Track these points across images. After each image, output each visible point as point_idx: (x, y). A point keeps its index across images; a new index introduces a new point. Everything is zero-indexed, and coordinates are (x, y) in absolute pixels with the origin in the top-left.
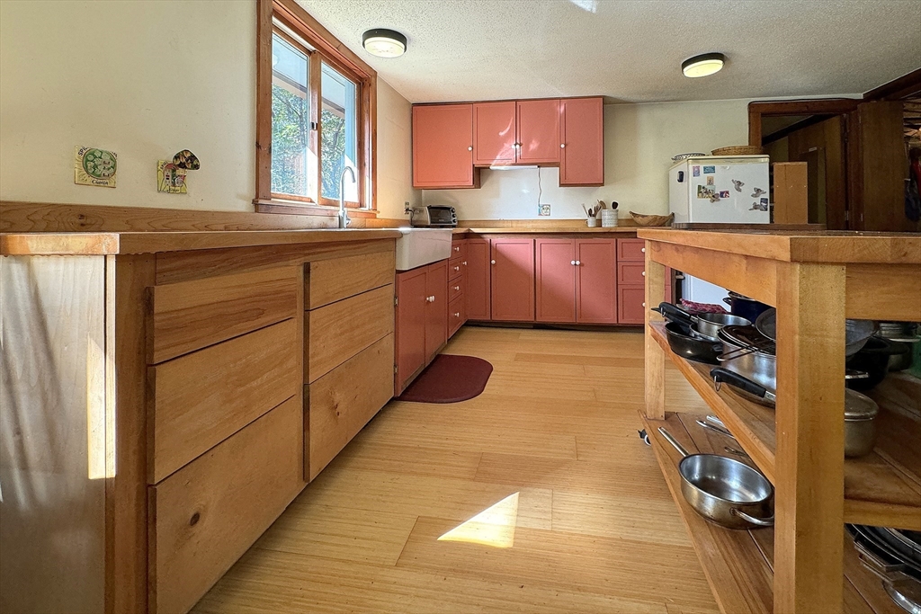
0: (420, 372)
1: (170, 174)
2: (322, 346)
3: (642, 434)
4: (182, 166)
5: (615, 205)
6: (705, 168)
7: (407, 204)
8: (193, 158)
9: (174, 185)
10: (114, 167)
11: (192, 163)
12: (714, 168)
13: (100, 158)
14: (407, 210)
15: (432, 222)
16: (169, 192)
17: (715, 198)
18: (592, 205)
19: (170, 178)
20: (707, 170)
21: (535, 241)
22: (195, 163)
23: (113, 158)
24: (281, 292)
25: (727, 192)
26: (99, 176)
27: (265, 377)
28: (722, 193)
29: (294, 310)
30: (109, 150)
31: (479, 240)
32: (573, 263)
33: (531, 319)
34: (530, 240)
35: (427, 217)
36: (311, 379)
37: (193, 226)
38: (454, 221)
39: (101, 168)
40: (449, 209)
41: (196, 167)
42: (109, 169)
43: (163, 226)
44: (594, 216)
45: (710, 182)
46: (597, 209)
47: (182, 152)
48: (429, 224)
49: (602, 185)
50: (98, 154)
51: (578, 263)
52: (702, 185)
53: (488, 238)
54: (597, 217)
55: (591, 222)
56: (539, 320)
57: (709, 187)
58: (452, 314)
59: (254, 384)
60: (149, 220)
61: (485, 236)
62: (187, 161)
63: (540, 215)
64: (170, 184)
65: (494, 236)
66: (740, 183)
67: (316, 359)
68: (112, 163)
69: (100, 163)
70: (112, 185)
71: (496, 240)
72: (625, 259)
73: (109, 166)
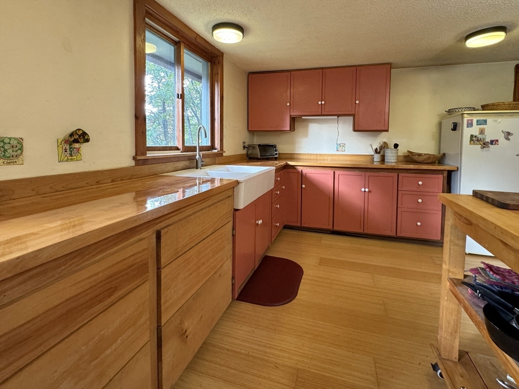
0: (251, 275)
1: (68, 147)
2: (173, 291)
3: (435, 367)
4: (76, 141)
5: (396, 146)
6: (477, 121)
7: (244, 143)
8: (84, 134)
9: (71, 155)
10: (21, 149)
11: (84, 137)
12: (485, 121)
13: (9, 143)
14: (244, 147)
15: (261, 156)
16: (67, 161)
17: (485, 145)
18: (376, 145)
19: (68, 150)
20: (479, 123)
21: (334, 172)
22: (86, 138)
23: (20, 141)
24: (133, 265)
25: (497, 141)
26: (9, 157)
27: (119, 341)
28: (492, 142)
29: (147, 274)
30: (16, 137)
31: (294, 170)
32: (363, 190)
33: (330, 227)
34: (331, 172)
35: (258, 152)
36: (163, 321)
37: (87, 183)
38: (276, 154)
39: (10, 151)
40: (272, 146)
41: (87, 140)
42: (16, 151)
43: (63, 187)
44: (379, 153)
45: (482, 132)
46: (381, 148)
47: (76, 131)
48: (259, 157)
49: (387, 131)
50: (7, 141)
51: (367, 190)
52: (475, 134)
53: (300, 169)
54: (381, 153)
55: (377, 158)
56: (336, 228)
57: (480, 136)
58: (274, 224)
59: (108, 352)
60: (51, 185)
61: (297, 167)
62: (80, 137)
63: (337, 150)
64: (68, 155)
65: (304, 167)
66: (509, 134)
67: (167, 305)
68: (19, 146)
69: (9, 147)
70: (21, 162)
71: (306, 171)
72: (405, 188)
73: (17, 149)
